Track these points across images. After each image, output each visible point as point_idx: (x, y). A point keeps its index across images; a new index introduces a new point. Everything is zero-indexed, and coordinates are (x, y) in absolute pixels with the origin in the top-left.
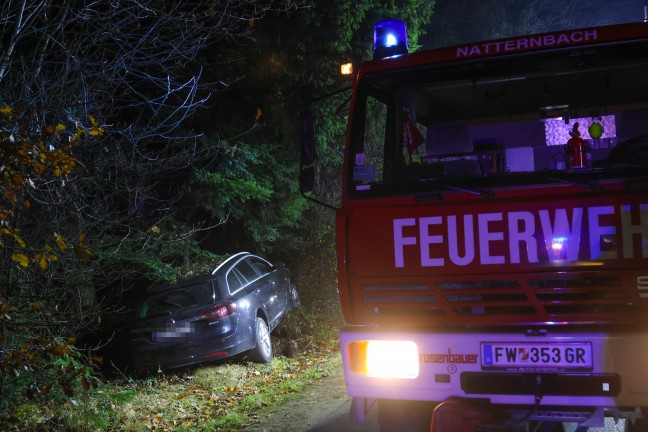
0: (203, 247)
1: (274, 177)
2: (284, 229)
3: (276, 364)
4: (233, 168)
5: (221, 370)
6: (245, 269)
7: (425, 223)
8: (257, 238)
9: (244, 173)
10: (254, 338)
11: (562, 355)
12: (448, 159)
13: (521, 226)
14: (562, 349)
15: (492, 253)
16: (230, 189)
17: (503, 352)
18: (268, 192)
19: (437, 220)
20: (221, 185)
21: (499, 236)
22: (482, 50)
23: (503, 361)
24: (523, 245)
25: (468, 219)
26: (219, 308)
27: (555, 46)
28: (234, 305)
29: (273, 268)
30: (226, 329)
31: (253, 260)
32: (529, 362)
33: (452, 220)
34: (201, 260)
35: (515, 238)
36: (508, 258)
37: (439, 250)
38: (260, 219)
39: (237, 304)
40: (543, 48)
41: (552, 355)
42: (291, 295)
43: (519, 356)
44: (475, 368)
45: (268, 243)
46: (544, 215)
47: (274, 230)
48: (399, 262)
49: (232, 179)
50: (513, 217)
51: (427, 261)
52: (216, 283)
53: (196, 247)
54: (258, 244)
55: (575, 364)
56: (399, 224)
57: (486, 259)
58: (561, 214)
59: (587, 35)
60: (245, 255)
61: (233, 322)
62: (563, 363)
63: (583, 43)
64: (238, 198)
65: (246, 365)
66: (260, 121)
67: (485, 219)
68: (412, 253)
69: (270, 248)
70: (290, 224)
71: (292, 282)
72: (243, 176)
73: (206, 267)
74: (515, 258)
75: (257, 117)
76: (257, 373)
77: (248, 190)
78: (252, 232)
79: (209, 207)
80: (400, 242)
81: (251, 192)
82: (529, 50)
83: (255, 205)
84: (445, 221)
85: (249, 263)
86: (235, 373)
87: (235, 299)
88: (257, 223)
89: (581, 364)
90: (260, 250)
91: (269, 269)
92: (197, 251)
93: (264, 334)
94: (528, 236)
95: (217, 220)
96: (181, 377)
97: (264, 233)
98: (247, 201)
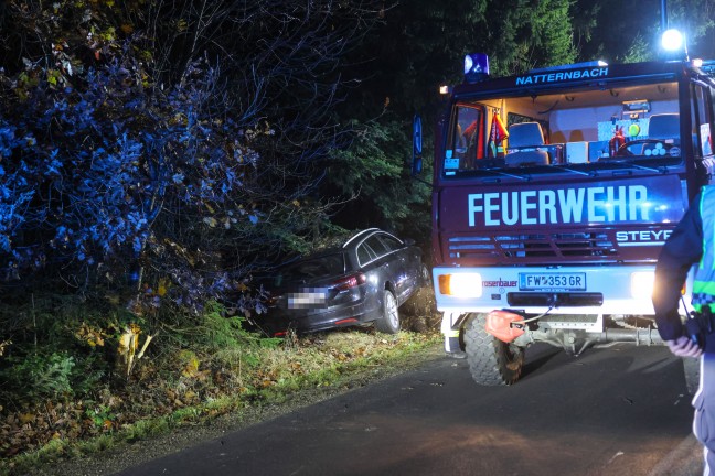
0: (334, 221)
1: (405, 153)
2: (414, 206)
3: (402, 335)
4: (364, 145)
5: (350, 336)
6: (374, 244)
7: (489, 197)
8: (387, 214)
9: (375, 150)
10: (382, 309)
11: (568, 281)
12: (527, 150)
13: (547, 200)
14: (568, 277)
15: (529, 217)
16: (360, 167)
17: (532, 279)
18: (398, 169)
19: (496, 195)
20: (353, 163)
21: (533, 206)
22: (533, 79)
23: (532, 285)
24: (548, 212)
25: (515, 195)
26: (349, 278)
27: (580, 79)
28: (364, 277)
29: (404, 245)
30: (356, 297)
31: (383, 236)
32: (548, 285)
33: (505, 195)
34: (332, 235)
35: (543, 207)
36: (538, 221)
37: (496, 215)
38: (391, 195)
39: (367, 276)
40: (573, 80)
41: (562, 281)
42: (422, 274)
43: (542, 282)
44: (515, 290)
45: (399, 220)
46: (561, 192)
47: (405, 207)
48: (472, 223)
49: (362, 156)
50: (543, 194)
51: (489, 222)
52: (347, 255)
53: (327, 221)
54: (389, 220)
55: (575, 286)
56: (472, 198)
57: (526, 221)
58: (571, 192)
59: (601, 71)
60: (375, 231)
61: (362, 292)
62: (568, 286)
63: (598, 77)
64: (368, 174)
65: (373, 334)
66: (389, 108)
67: (525, 195)
68: (480, 216)
69: (401, 225)
70: (420, 200)
71: (423, 261)
72: (373, 153)
73: (336, 241)
74: (543, 220)
75: (386, 105)
76: (384, 341)
77: (379, 168)
78: (382, 208)
79: (340, 183)
80: (473, 209)
81: (380, 169)
82: (564, 81)
83: (386, 181)
84: (501, 196)
85: (379, 239)
86: (362, 340)
87: (364, 271)
88: (387, 199)
89: (578, 286)
90: (391, 227)
91: (398, 246)
92: (329, 225)
93: (391, 306)
94: (551, 206)
95: (348, 196)
96: (312, 341)
97: (395, 209)
98: (377, 177)
